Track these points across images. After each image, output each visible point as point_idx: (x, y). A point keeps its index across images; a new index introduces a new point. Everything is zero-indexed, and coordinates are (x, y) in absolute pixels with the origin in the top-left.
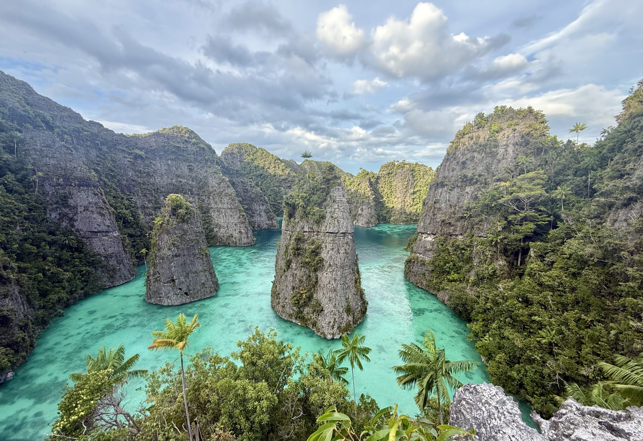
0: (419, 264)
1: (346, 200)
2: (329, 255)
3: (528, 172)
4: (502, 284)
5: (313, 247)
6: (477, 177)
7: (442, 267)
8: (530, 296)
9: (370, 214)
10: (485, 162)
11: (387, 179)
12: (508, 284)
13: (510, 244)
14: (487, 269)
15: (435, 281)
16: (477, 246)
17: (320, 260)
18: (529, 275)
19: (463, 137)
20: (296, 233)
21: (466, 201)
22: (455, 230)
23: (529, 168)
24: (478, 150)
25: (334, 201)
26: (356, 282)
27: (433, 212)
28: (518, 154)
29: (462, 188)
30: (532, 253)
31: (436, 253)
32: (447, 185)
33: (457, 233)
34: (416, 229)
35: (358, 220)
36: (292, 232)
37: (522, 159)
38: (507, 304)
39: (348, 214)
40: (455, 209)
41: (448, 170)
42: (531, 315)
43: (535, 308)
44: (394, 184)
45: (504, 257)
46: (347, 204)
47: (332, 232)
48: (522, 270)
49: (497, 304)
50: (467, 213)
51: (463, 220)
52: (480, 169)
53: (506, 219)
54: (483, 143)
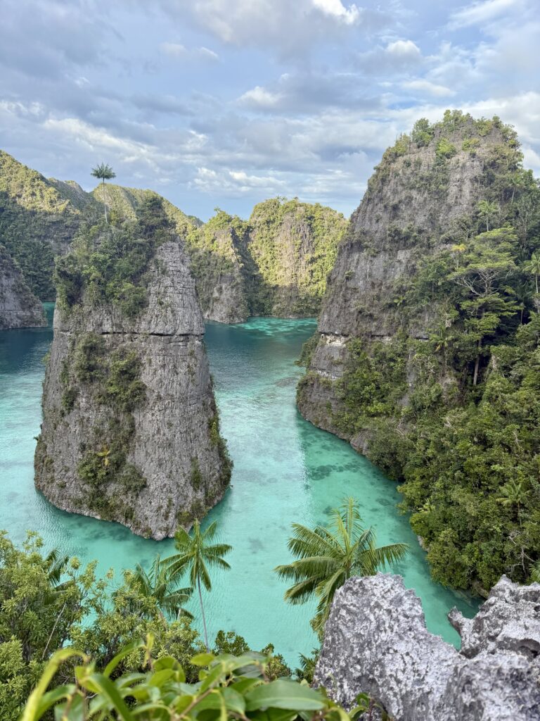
0: (321, 389)
1: (188, 271)
2: (157, 378)
3: (492, 228)
4: (451, 417)
5: (123, 363)
6: (415, 234)
7: (357, 392)
8: (489, 432)
9: (235, 298)
10: (428, 207)
11: (265, 232)
12: (458, 416)
13: (462, 349)
14: (428, 392)
15: (347, 416)
16: (413, 355)
17: (139, 389)
18: (490, 399)
19: (394, 161)
20: (86, 335)
21: (397, 276)
22: (378, 328)
23: (492, 222)
24: (417, 186)
25: (164, 272)
26: (210, 427)
27: (344, 296)
28: (477, 198)
29: (392, 253)
30: (493, 363)
31: (348, 368)
32: (367, 247)
33: (382, 332)
34: (316, 326)
35: (212, 311)
36: (77, 334)
37: (483, 206)
38: (457, 447)
39: (192, 298)
40: (380, 290)
41: (370, 220)
42: (489, 464)
43: (495, 451)
44: (277, 242)
45: (453, 372)
46: (191, 279)
47: (161, 332)
48: (478, 393)
49: (442, 449)
50: (398, 298)
51: (392, 310)
52: (421, 219)
53: (458, 307)
54: (426, 174)
